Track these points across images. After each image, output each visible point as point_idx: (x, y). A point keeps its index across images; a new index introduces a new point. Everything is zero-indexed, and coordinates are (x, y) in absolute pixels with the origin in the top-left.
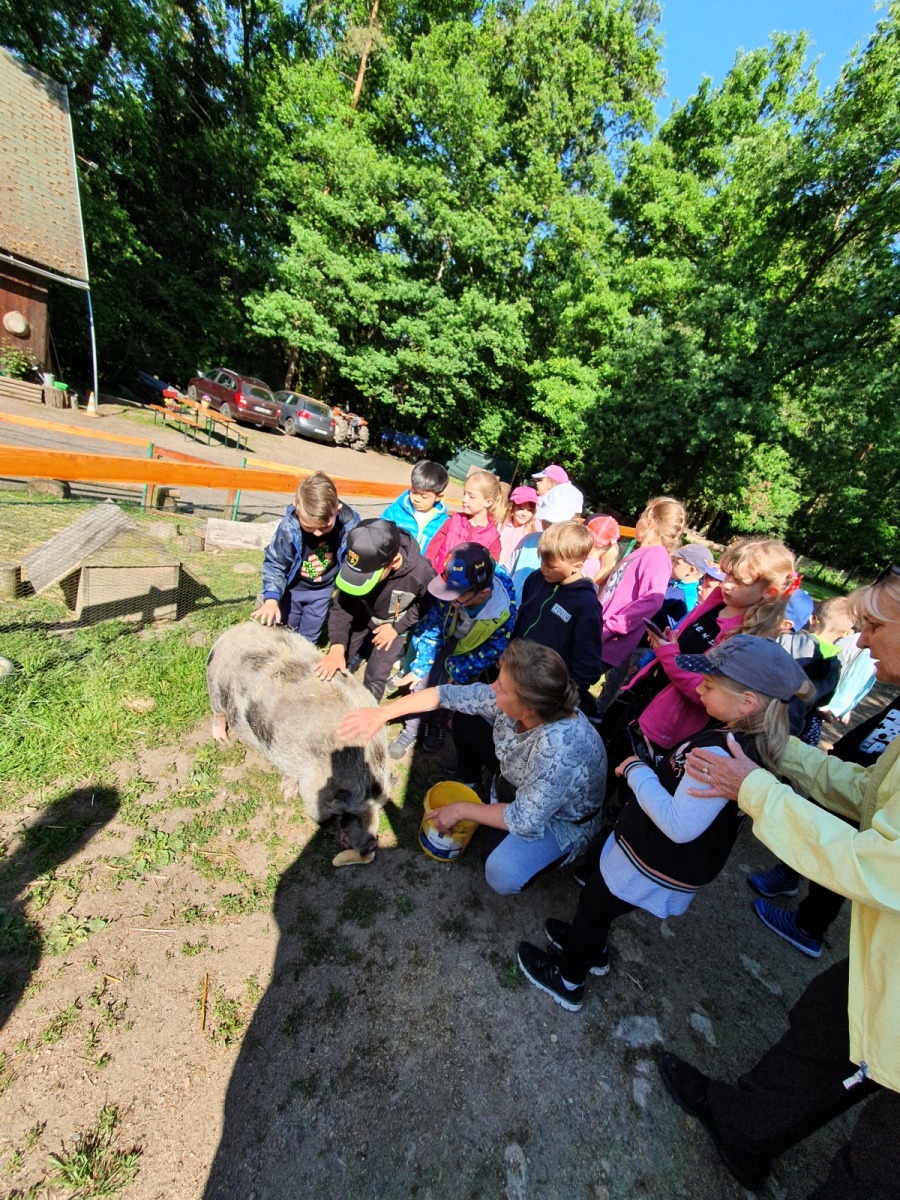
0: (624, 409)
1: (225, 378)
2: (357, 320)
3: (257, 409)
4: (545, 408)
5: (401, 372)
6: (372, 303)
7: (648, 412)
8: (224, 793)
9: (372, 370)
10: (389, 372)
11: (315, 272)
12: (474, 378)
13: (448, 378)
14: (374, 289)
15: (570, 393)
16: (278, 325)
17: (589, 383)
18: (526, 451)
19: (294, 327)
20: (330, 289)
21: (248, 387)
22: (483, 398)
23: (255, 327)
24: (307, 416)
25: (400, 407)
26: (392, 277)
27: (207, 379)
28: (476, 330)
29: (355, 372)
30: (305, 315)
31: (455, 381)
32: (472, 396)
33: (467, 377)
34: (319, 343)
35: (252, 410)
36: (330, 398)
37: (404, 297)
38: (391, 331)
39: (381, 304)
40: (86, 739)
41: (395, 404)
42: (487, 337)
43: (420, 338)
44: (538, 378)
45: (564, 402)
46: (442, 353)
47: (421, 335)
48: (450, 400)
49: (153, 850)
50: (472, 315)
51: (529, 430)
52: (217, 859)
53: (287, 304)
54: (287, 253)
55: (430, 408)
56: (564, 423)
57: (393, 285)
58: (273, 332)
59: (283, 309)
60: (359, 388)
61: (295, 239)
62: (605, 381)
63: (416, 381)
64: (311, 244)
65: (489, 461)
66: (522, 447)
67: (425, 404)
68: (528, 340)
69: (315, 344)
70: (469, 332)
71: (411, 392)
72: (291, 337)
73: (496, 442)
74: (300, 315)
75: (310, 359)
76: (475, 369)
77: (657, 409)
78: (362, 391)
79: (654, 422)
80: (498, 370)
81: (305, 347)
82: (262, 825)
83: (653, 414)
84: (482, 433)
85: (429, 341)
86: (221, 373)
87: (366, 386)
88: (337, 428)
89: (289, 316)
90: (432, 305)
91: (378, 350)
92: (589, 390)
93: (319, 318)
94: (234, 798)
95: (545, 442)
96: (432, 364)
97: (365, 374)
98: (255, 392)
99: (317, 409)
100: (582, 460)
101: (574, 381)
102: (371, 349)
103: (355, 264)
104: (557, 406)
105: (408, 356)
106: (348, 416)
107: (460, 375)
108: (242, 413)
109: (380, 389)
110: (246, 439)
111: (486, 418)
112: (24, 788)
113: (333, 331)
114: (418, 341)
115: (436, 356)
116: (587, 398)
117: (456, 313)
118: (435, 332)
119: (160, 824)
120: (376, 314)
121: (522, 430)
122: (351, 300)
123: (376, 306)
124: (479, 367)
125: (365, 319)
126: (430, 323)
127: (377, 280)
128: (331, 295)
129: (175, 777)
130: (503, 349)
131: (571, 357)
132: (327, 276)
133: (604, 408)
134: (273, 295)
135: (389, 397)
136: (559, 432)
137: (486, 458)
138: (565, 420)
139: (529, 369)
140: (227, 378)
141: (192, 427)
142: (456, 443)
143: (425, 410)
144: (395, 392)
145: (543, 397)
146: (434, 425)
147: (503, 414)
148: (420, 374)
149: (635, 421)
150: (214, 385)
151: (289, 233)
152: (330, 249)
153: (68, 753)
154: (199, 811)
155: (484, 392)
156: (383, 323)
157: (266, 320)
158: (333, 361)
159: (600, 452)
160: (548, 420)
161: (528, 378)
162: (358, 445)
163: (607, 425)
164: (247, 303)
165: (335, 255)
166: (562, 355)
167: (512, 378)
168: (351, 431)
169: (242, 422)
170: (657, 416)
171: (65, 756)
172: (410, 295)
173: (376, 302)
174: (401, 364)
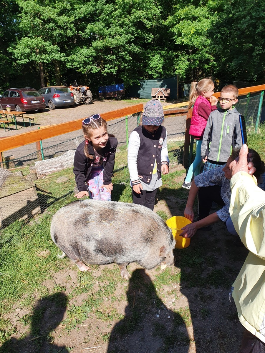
0: (229, 22)
1: (13, 93)
2: (66, 36)
3: (33, 102)
4: (183, 40)
5: (97, 54)
6: (70, 24)
7: (245, 17)
8: (97, 283)
9: (83, 58)
10: (92, 56)
11: (38, 21)
12: (136, 41)
13: (123, 46)
14: (69, 16)
15: (194, 26)
16: (29, 55)
17: (203, 16)
18: (180, 69)
19: (37, 54)
20: (47, 26)
21: (25, 93)
22: (146, 49)
23: (18, 62)
24: (58, 96)
25: (103, 72)
26: (76, 6)
27: (4, 97)
28: (130, 14)
29: (75, 63)
30: (40, 45)
31: (127, 46)
32: (140, 50)
33: (133, 42)
34: (51, 57)
35: (31, 104)
36: (66, 82)
37: (86, 13)
38: (85, 34)
39: (75, 22)
40: (28, 275)
41: (100, 72)
42: (137, 16)
43: (102, 32)
44: (173, 25)
45: (193, 32)
46: (115, 34)
47: (101, 30)
48: (128, 58)
49: (77, 314)
50: (125, 7)
51: (177, 56)
52: (107, 312)
53: (29, 43)
54: (21, 17)
55: (119, 66)
56: (196, 44)
57: (78, 9)
58: (27, 60)
59: (28, 46)
60: (79, 71)
61: (22, 8)
62: (212, 11)
63: (107, 55)
64: (30, 7)
65: (161, 82)
66: (177, 67)
67: (115, 66)
68: (160, 7)
69: (49, 57)
70: (126, 17)
71: (106, 62)
72: (37, 59)
73: (161, 70)
74: (37, 46)
75: (49, 67)
76: (136, 35)
77: (249, 13)
78: (81, 72)
79: (250, 22)
80: (148, 31)
81: (45, 61)
82: (120, 292)
83: (248, 18)
84: (152, 68)
85: (107, 32)
86: (10, 91)
87: (82, 68)
88: (75, 97)
89: (32, 49)
90: (102, 11)
91: (82, 48)
92: (205, 20)
93: (46, 43)
94: (102, 284)
95: (188, 60)
96: (112, 42)
97: (79, 63)
98: (29, 94)
99: (61, 91)
100: (214, 61)
101: (194, 18)
102: (78, 48)
103: (55, 8)
104: (190, 36)
105: (98, 44)
106: (78, 88)
107: (129, 42)
108: (26, 107)
109: (89, 67)
110: (33, 119)
111: (151, 60)
112: (12, 302)
113: (55, 47)
114: (101, 34)
115: (113, 37)
116: (205, 25)
117: (116, 9)
118: (108, 25)
119: (75, 303)
120: (74, 29)
121: (174, 58)
122: (60, 27)
123: (73, 25)
124: (138, 34)
125: (70, 33)
126: (103, 22)
127: (69, 11)
128: (49, 29)
129: (72, 281)
130: (148, 19)
131: (188, 6)
132: (43, 20)
133: (217, 26)
134: (22, 41)
135: (95, 69)
136: (195, 50)
137: (159, 81)
138: (197, 41)
139: (166, 23)
140: (14, 93)
141: (6, 123)
142: (139, 79)
143: (116, 68)
144: (98, 66)
145: (180, 35)
146: (124, 74)
147: (160, 53)
148: (108, 50)
149: (239, 26)
150: (9, 99)
151: (18, 7)
152: (40, 5)
153: (23, 283)
154: (90, 293)
155: (145, 46)
156: (80, 32)
157: (22, 55)
158: (61, 62)
159: (223, 52)
160: (187, 46)
161: (167, 28)
162: (88, 101)
163: (222, 35)
164: (10, 51)
165: (44, 8)
166: (182, 7)
167: (158, 32)
168: (82, 96)
169: (28, 112)
170: (251, 17)
171: (22, 284)
172: (88, 11)
173: (72, 23)
174: (96, 49)
